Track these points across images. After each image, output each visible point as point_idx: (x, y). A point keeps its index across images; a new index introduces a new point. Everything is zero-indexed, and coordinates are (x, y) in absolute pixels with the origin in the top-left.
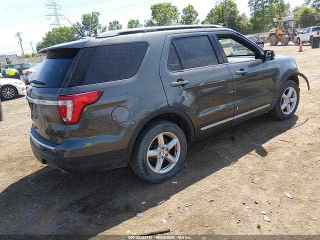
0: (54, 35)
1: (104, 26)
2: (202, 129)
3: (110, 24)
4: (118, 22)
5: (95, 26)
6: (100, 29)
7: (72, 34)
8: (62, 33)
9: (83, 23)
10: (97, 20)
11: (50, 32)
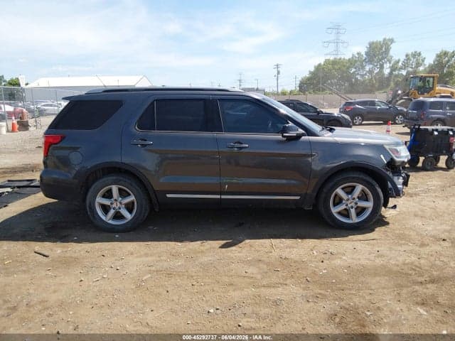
0: (323, 68)
1: (397, 59)
2: (168, 196)
3: (407, 56)
4: (420, 54)
5: (383, 58)
6: (390, 63)
7: (348, 68)
8: (336, 66)
9: (366, 54)
10: (387, 50)
11: (320, 65)
